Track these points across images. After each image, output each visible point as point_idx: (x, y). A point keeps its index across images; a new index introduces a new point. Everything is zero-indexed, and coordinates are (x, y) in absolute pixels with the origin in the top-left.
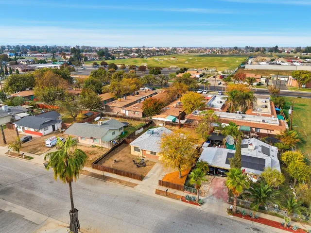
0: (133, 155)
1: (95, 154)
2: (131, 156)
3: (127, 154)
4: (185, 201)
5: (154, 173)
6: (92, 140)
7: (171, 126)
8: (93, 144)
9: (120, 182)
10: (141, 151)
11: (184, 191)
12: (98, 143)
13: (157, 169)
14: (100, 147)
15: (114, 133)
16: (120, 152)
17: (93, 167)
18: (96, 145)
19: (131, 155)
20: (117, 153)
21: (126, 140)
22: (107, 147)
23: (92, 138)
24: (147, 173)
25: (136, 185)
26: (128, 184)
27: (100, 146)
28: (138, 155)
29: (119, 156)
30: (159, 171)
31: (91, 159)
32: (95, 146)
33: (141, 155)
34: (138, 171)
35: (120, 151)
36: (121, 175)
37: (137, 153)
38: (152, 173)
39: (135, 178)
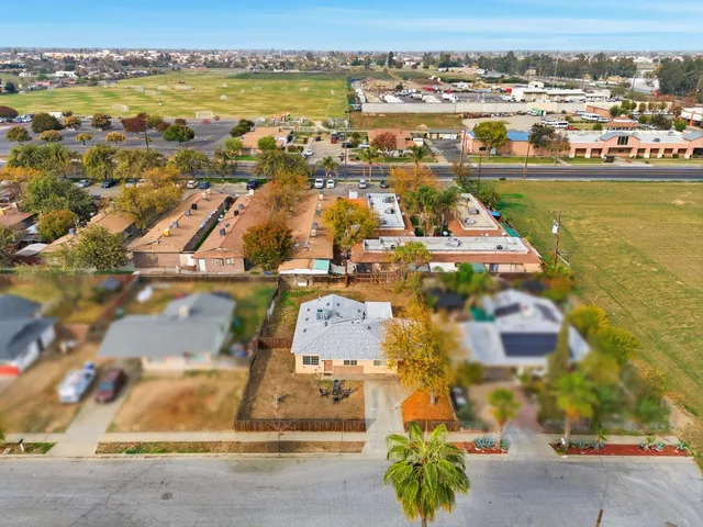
0: (302, 375)
3: (285, 375)
4: (475, 452)
5: (376, 405)
7: (326, 284)
8: (190, 367)
9: (325, 446)
10: (321, 363)
11: (458, 430)
13: (375, 394)
16: (267, 373)
17: (238, 428)
19: (296, 375)
21: (263, 340)
24: (361, 409)
25: (362, 444)
26: (344, 447)
28: (313, 372)
29: (272, 384)
30: (381, 399)
33: (322, 370)
35: (264, 370)
36: (313, 429)
37: (310, 369)
38: (372, 409)
39: (349, 430)
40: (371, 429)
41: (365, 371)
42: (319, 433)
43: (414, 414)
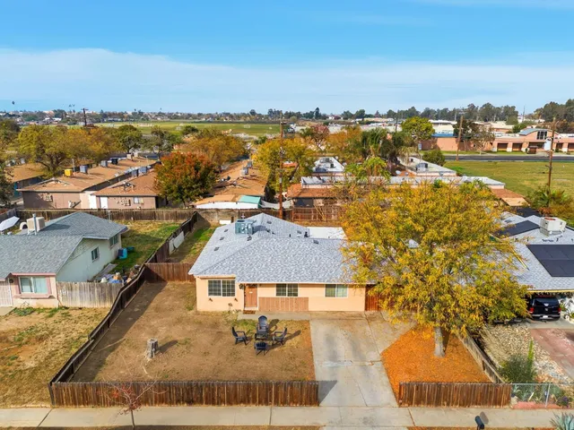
0: (206, 314)
1: (41, 339)
2: (200, 318)
3: (179, 313)
5: (334, 357)
6: (13, 288)
8: (19, 303)
10: (239, 293)
11: (508, 402)
12: (45, 294)
13: (330, 340)
14: (55, 310)
15: (95, 254)
16: (150, 311)
17: (58, 400)
18: (33, 304)
19: (198, 313)
20: (137, 316)
21: (155, 267)
22: (86, 305)
23: (12, 279)
24: (308, 365)
27: (54, 304)
28: (226, 308)
29: (153, 325)
30: (343, 348)
31: (31, 364)
32: (31, 311)
33: (240, 305)
34: (268, 366)
35: (146, 307)
36: (212, 400)
37: (220, 304)
38: (328, 364)
39: (284, 403)
40: (329, 400)
41: (312, 307)
42: (223, 407)
43: (409, 372)
